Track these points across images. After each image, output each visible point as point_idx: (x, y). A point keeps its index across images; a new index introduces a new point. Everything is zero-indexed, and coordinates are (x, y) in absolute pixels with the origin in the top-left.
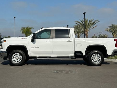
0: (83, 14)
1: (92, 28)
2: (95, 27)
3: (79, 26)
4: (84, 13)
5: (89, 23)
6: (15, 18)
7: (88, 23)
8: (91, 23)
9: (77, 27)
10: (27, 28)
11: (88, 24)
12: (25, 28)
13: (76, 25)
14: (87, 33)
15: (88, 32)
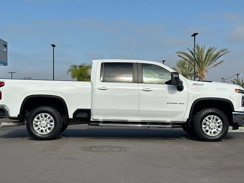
0: (192, 36)
1: (212, 65)
2: (219, 63)
3: (187, 62)
4: (195, 35)
5: (206, 55)
6: (54, 46)
7: (204, 56)
8: (211, 54)
9: (185, 64)
10: (80, 67)
11: (206, 58)
12: (78, 68)
13: (181, 61)
14: (203, 75)
15: (205, 74)
